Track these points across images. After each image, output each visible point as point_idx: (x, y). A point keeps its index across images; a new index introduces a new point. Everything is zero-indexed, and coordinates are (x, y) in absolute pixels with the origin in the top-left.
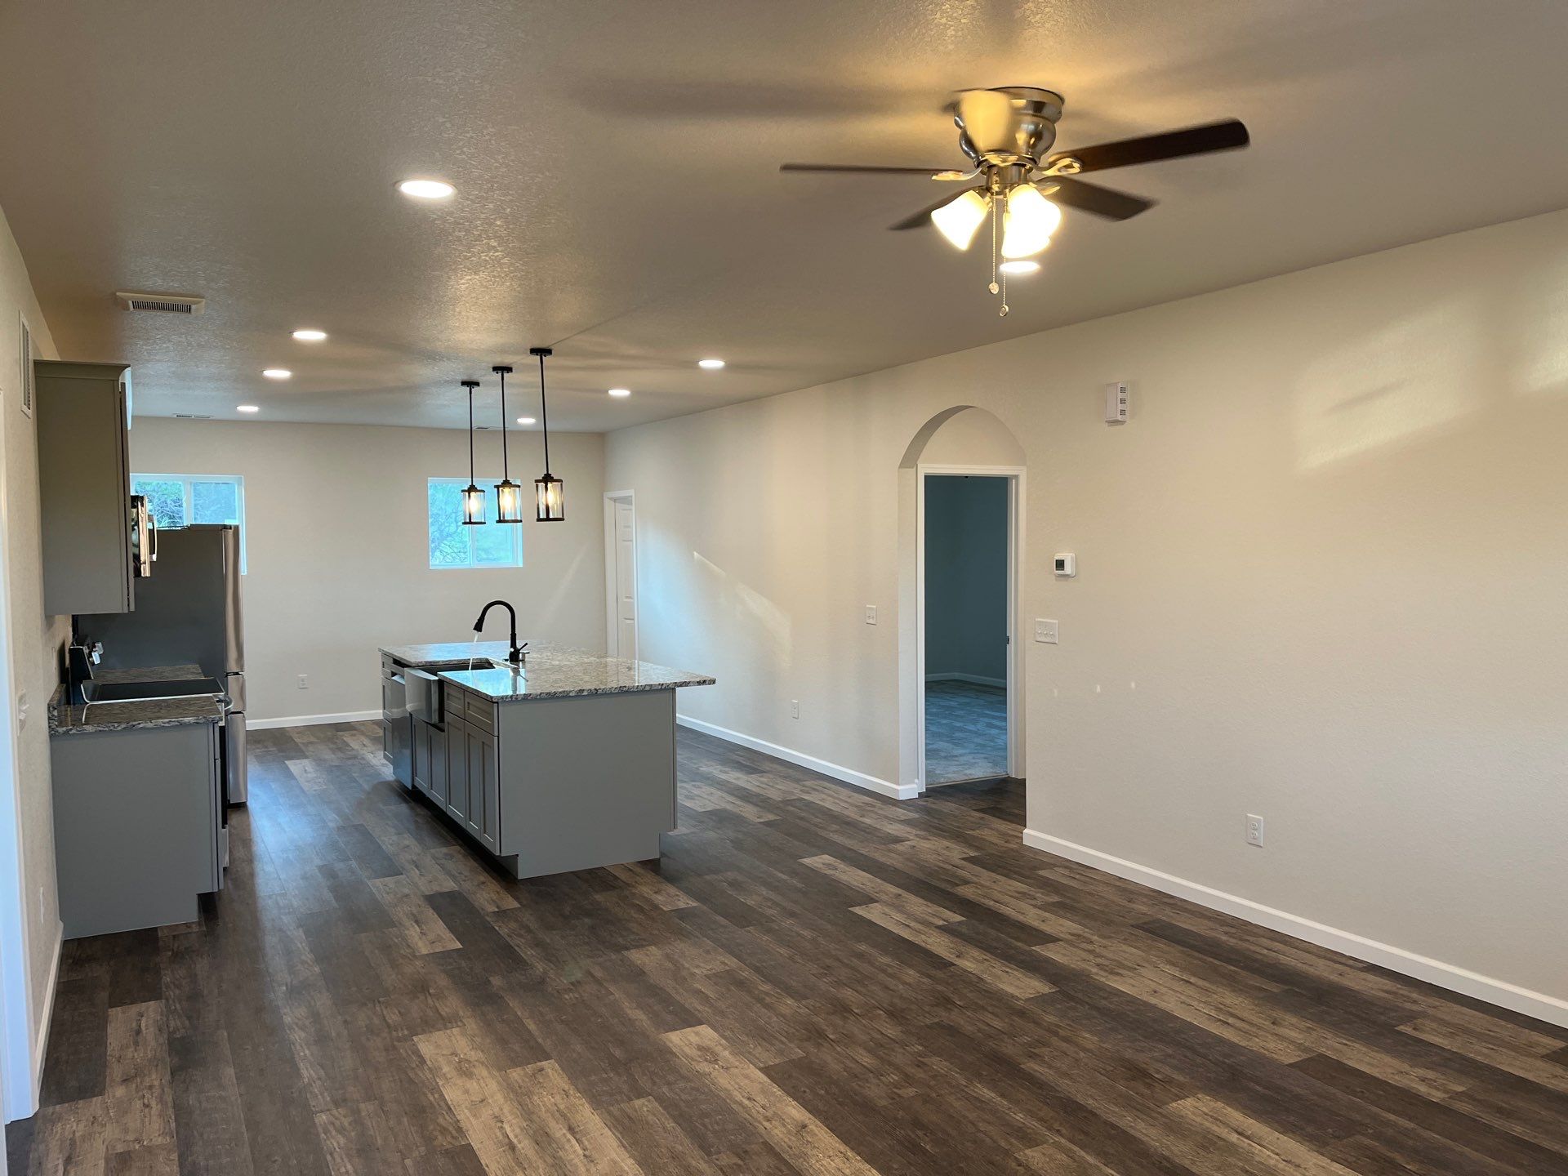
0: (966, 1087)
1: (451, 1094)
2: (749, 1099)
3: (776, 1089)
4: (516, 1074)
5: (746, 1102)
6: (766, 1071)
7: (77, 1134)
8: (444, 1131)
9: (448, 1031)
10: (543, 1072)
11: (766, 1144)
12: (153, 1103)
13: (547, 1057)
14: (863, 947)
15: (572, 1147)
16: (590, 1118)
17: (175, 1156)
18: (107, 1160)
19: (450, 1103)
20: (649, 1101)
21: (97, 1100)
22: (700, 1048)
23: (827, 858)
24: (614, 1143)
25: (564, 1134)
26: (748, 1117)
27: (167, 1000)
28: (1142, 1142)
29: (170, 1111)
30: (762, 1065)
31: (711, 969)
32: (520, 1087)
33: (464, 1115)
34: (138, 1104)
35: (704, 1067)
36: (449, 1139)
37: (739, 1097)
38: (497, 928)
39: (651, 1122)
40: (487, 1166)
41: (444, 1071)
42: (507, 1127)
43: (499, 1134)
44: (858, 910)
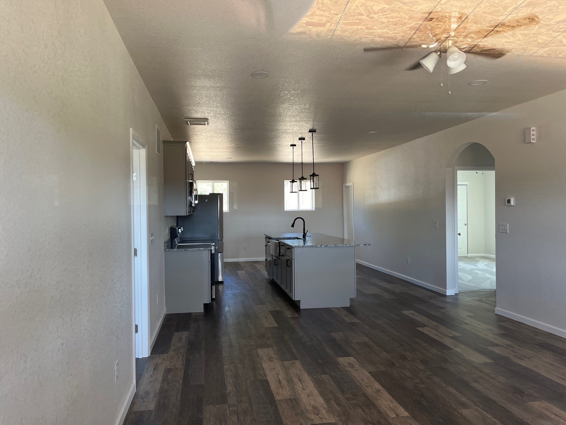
0: (445, 387)
1: (264, 365)
2: (362, 380)
3: (372, 379)
4: (286, 363)
5: (360, 381)
6: (370, 373)
7: (158, 363)
8: (260, 375)
9: (268, 349)
10: (295, 364)
11: (364, 393)
12: (181, 357)
13: (297, 360)
14: (417, 340)
15: (299, 385)
16: (306, 378)
17: (183, 371)
18: (165, 369)
19: (264, 368)
20: (327, 376)
21: (166, 355)
22: (349, 363)
23: (412, 312)
24: (313, 386)
25: (297, 381)
26: (360, 385)
27: (190, 331)
28: (512, 413)
29: (185, 360)
30: (369, 371)
31: (359, 341)
32: (286, 366)
33: (267, 372)
34: (177, 357)
35: (349, 369)
36: (261, 377)
37: (358, 379)
38: (290, 322)
39: (326, 382)
40: (271, 386)
41: (264, 359)
42: (280, 376)
43: (277, 378)
44: (419, 329)
